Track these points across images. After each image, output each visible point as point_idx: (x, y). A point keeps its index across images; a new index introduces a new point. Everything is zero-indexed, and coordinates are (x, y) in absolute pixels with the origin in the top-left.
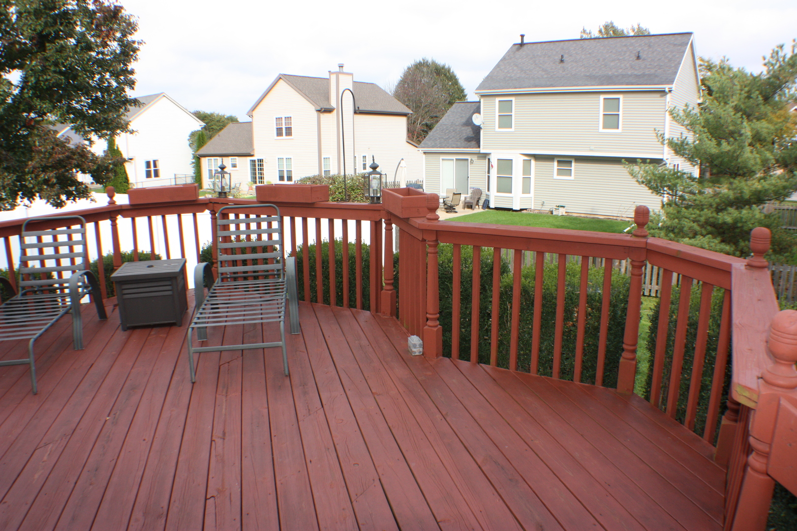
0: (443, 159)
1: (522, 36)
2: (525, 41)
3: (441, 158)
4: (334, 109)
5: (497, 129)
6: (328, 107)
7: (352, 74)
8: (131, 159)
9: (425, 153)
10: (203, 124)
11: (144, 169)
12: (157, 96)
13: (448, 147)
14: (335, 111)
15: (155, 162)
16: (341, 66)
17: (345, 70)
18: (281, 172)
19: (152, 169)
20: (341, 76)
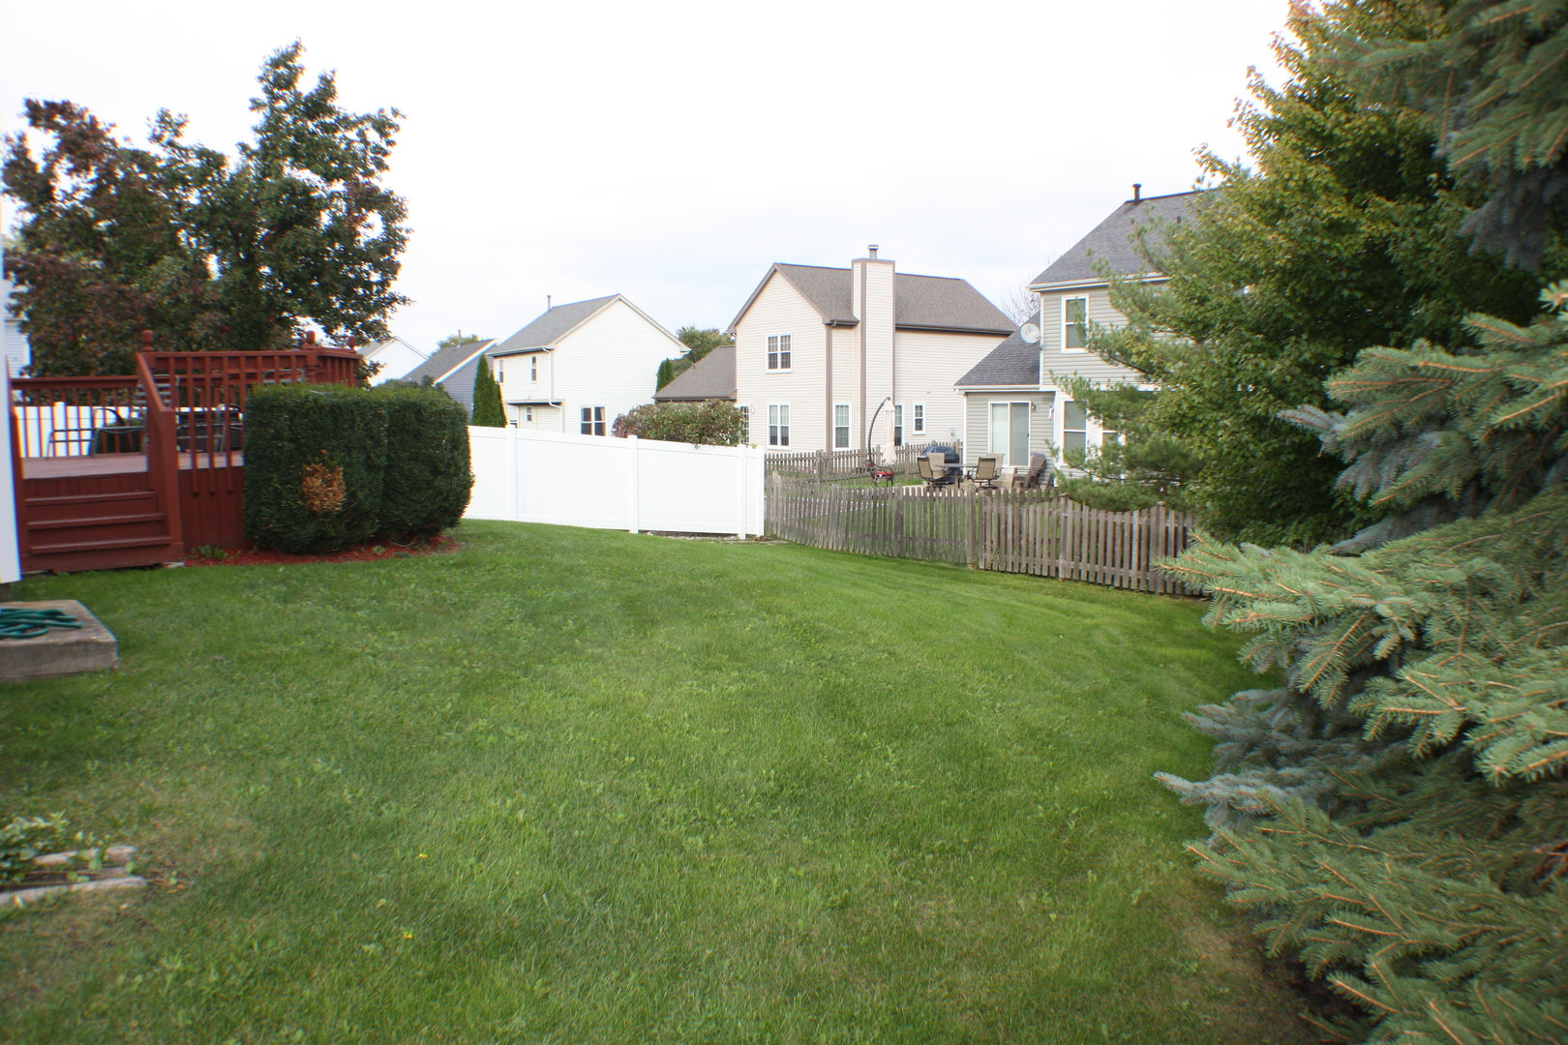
0: (993, 405)
1: (1137, 187)
2: (1142, 197)
3: (990, 402)
4: (857, 322)
5: (1064, 350)
6: (845, 319)
7: (893, 263)
8: (558, 404)
9: (967, 394)
10: (688, 349)
11: (579, 421)
12: (609, 299)
13: (997, 384)
14: (859, 325)
15: (598, 410)
16: (873, 250)
17: (880, 255)
18: (773, 429)
19: (593, 421)
20: (869, 266)
